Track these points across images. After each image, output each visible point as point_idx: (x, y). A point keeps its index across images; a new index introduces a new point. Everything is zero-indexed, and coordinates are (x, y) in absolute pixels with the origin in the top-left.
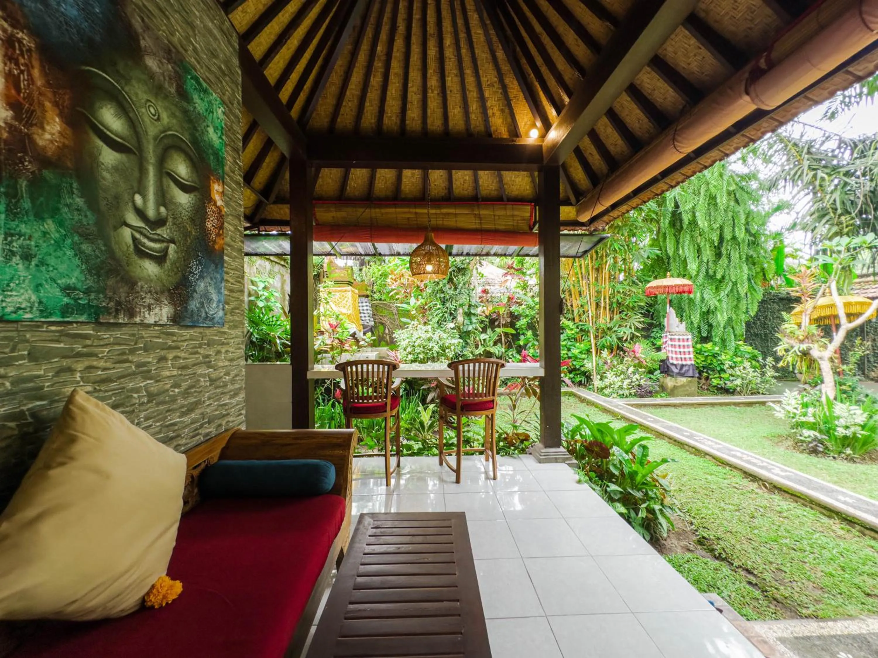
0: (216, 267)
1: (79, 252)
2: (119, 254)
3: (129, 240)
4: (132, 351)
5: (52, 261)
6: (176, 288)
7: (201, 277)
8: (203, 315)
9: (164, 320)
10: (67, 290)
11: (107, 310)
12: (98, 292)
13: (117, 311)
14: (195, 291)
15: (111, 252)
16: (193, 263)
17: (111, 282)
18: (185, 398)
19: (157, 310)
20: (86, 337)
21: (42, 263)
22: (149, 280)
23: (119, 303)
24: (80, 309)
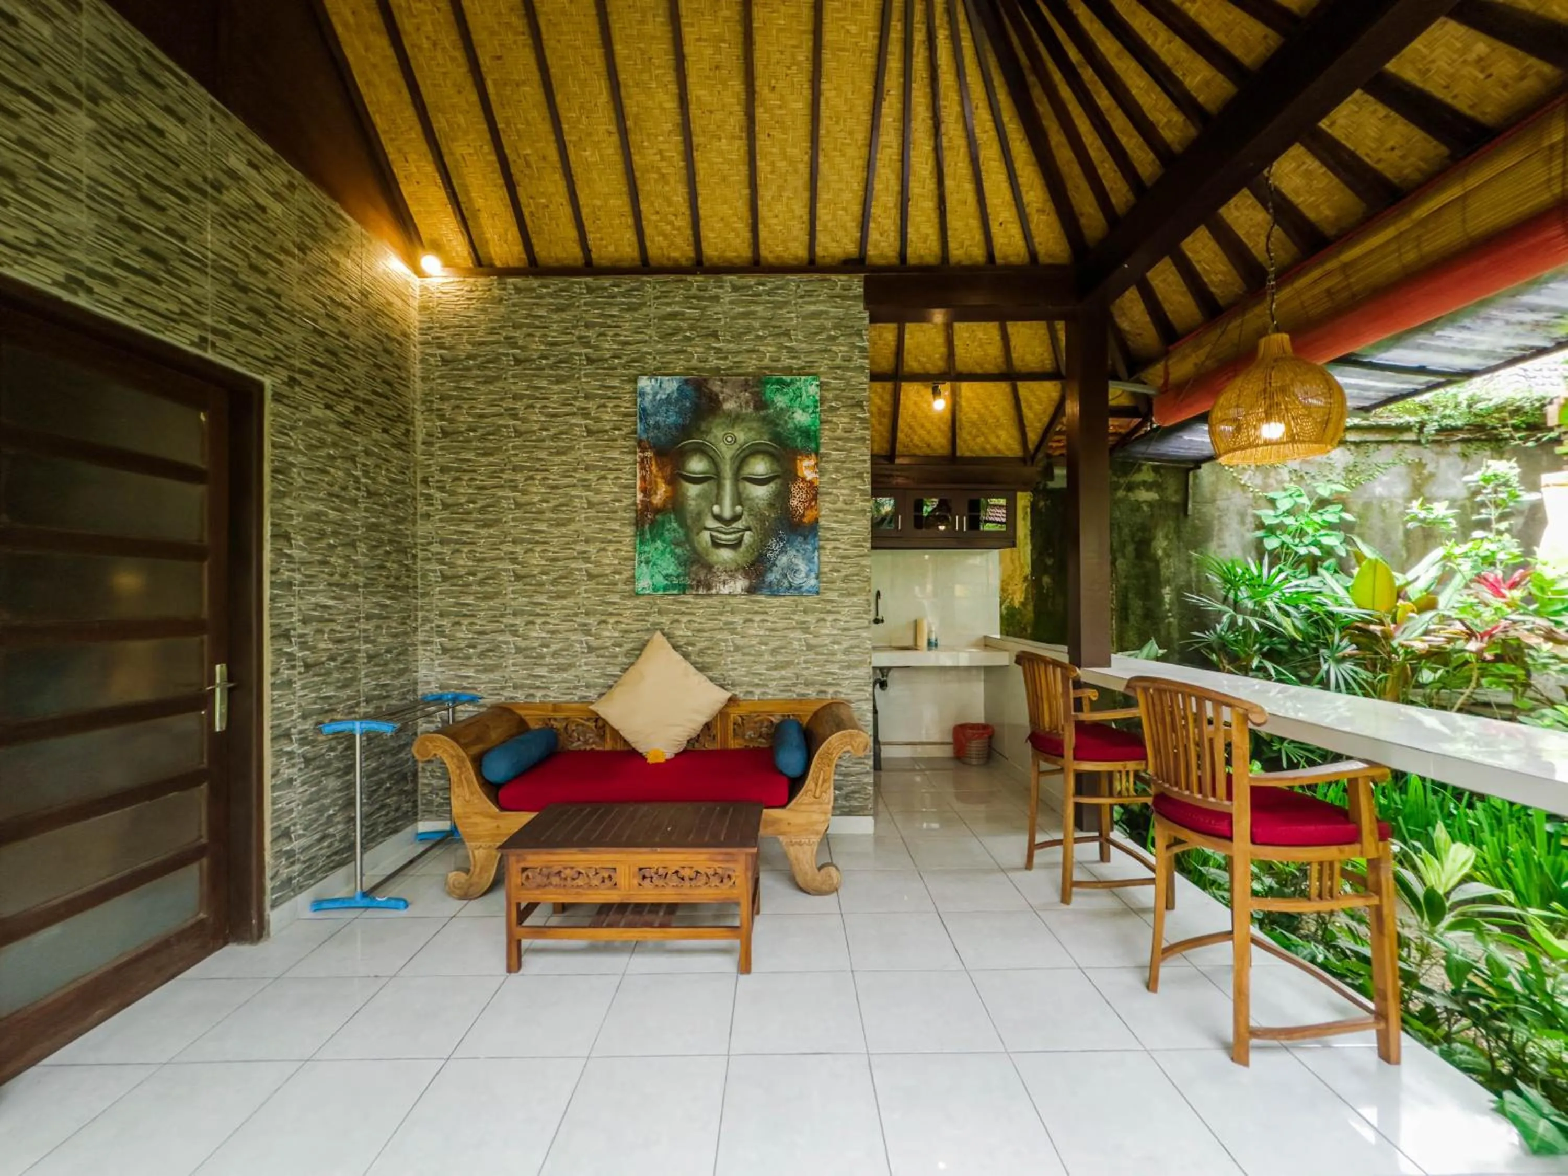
0: (805, 539)
1: (673, 553)
2: (699, 549)
3: (708, 539)
4: (721, 614)
5: (659, 562)
6: (752, 564)
7: (783, 551)
8: (786, 584)
9: (739, 590)
10: (666, 577)
11: (691, 587)
12: (685, 575)
13: (698, 587)
14: (774, 565)
15: (694, 550)
16: (773, 543)
17: (694, 568)
18: (772, 655)
19: (732, 584)
20: (685, 603)
21: (655, 564)
22: (725, 562)
23: (699, 582)
24: (674, 587)
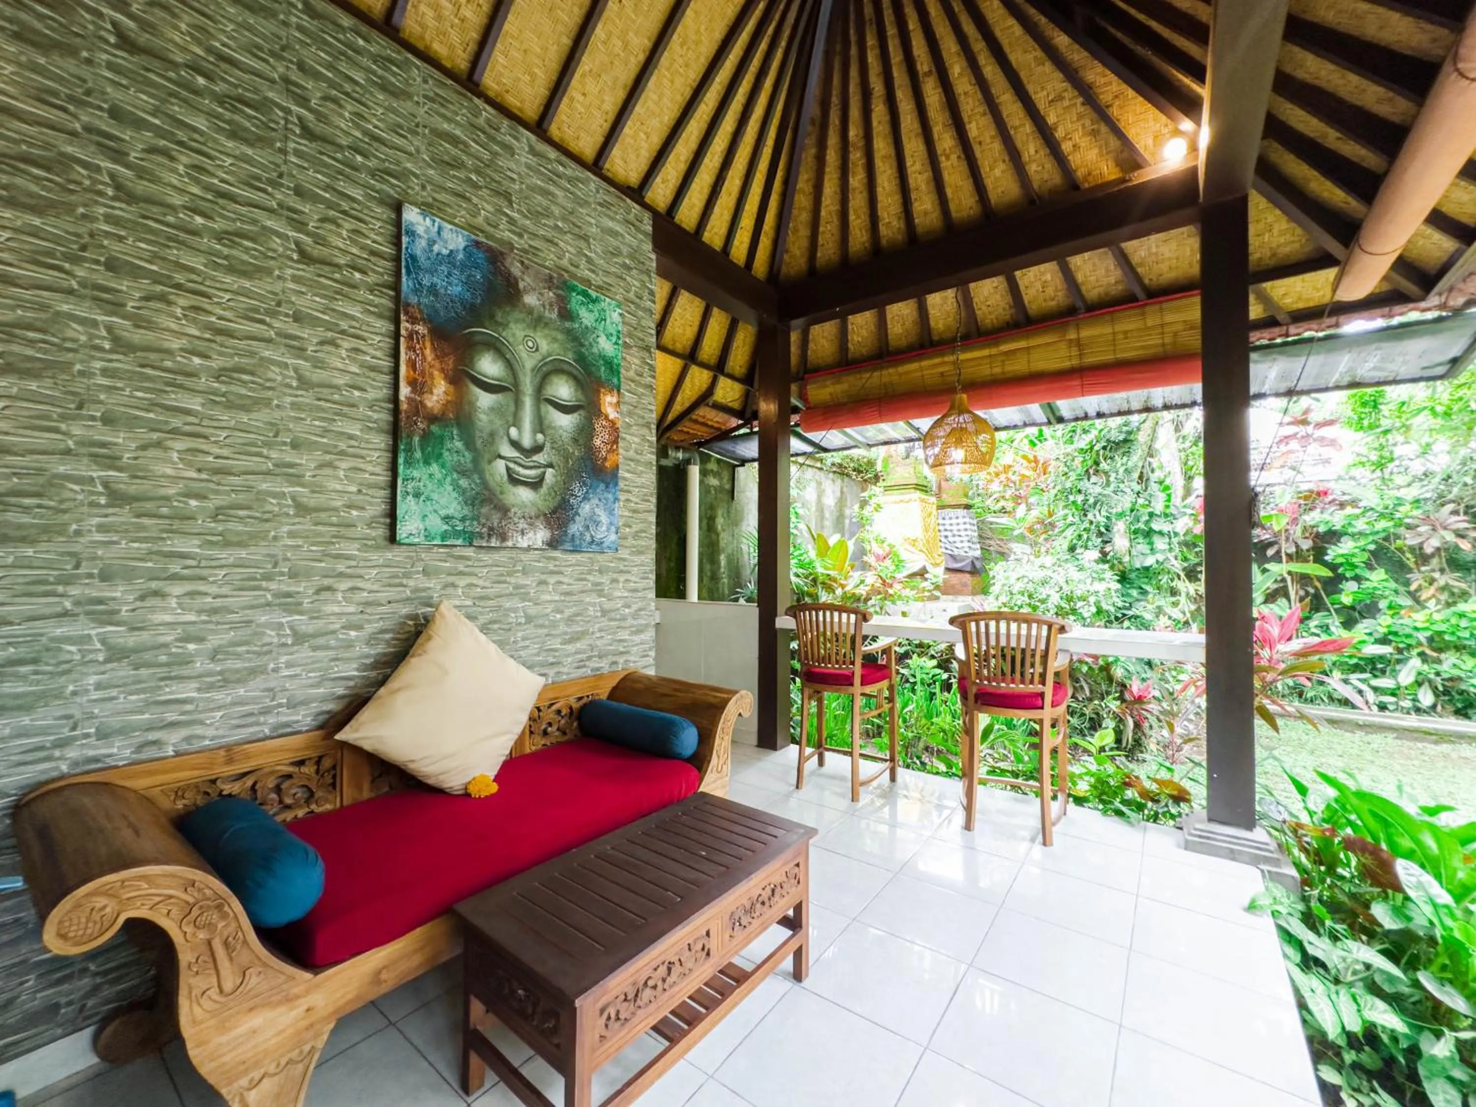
0: (607, 487)
1: (456, 487)
2: (492, 483)
3: (503, 471)
4: (510, 574)
5: (435, 496)
6: (554, 512)
7: (586, 498)
8: (588, 538)
9: (539, 544)
10: (447, 519)
11: (480, 536)
12: (473, 519)
13: (490, 536)
14: (577, 514)
15: (485, 484)
16: (576, 487)
17: (484, 510)
18: (567, 625)
19: (531, 535)
20: (467, 558)
21: (428, 499)
22: (523, 505)
23: (491, 529)
24: (457, 534)
